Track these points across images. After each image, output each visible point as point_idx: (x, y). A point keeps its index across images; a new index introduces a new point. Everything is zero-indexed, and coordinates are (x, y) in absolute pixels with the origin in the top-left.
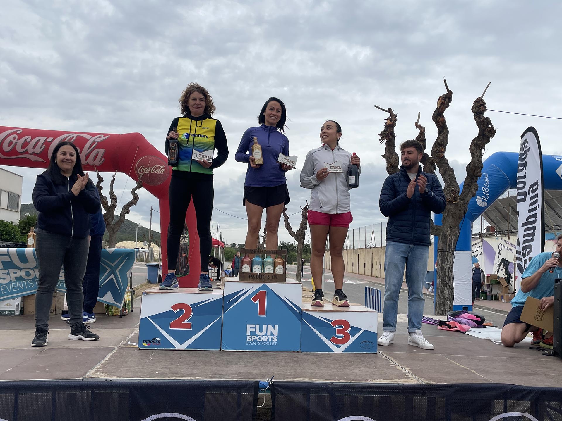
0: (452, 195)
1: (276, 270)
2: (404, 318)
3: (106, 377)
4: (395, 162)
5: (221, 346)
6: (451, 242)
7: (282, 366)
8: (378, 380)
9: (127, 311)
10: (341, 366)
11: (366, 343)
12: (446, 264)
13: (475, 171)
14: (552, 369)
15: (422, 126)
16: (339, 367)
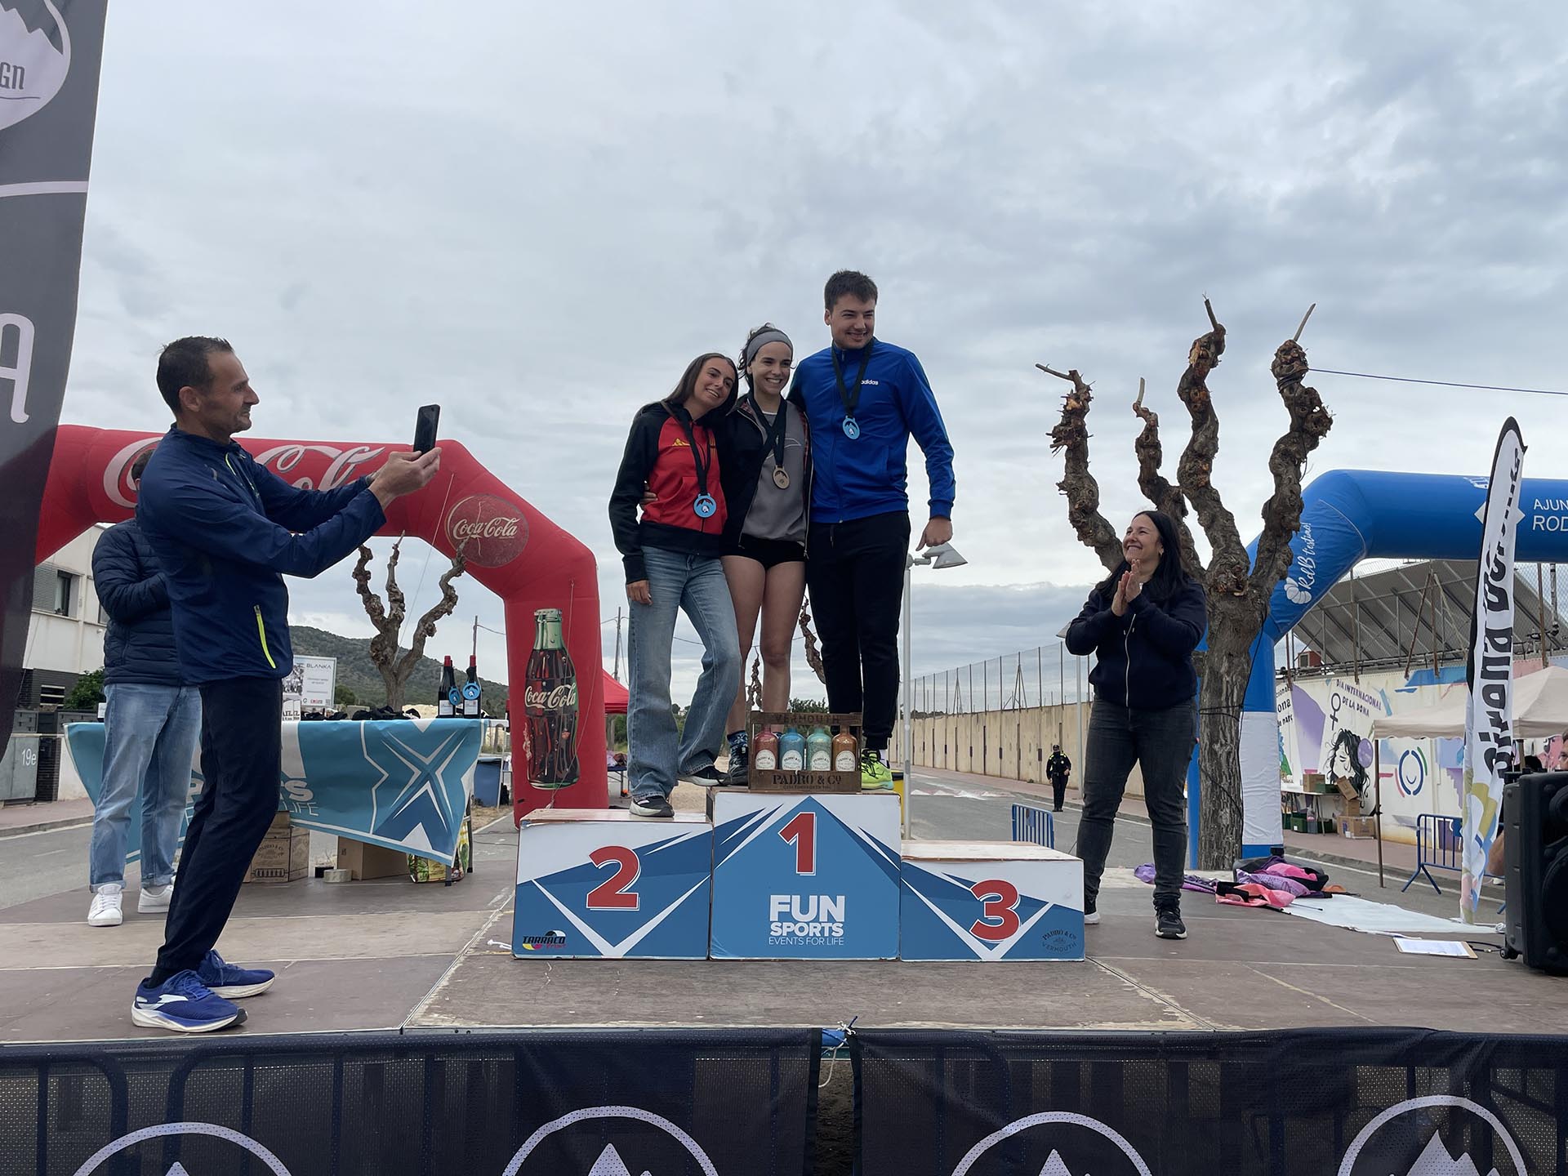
0: (1231, 575)
1: (837, 763)
2: (1127, 876)
3: (457, 1024)
4: (1091, 500)
5: (709, 946)
6: (1232, 691)
7: (863, 994)
8: (1101, 1022)
9: (461, 869)
10: (1005, 991)
11: (1057, 936)
12: (1222, 745)
13: (1284, 517)
14: (1510, 991)
15: (1150, 411)
16: (1000, 994)
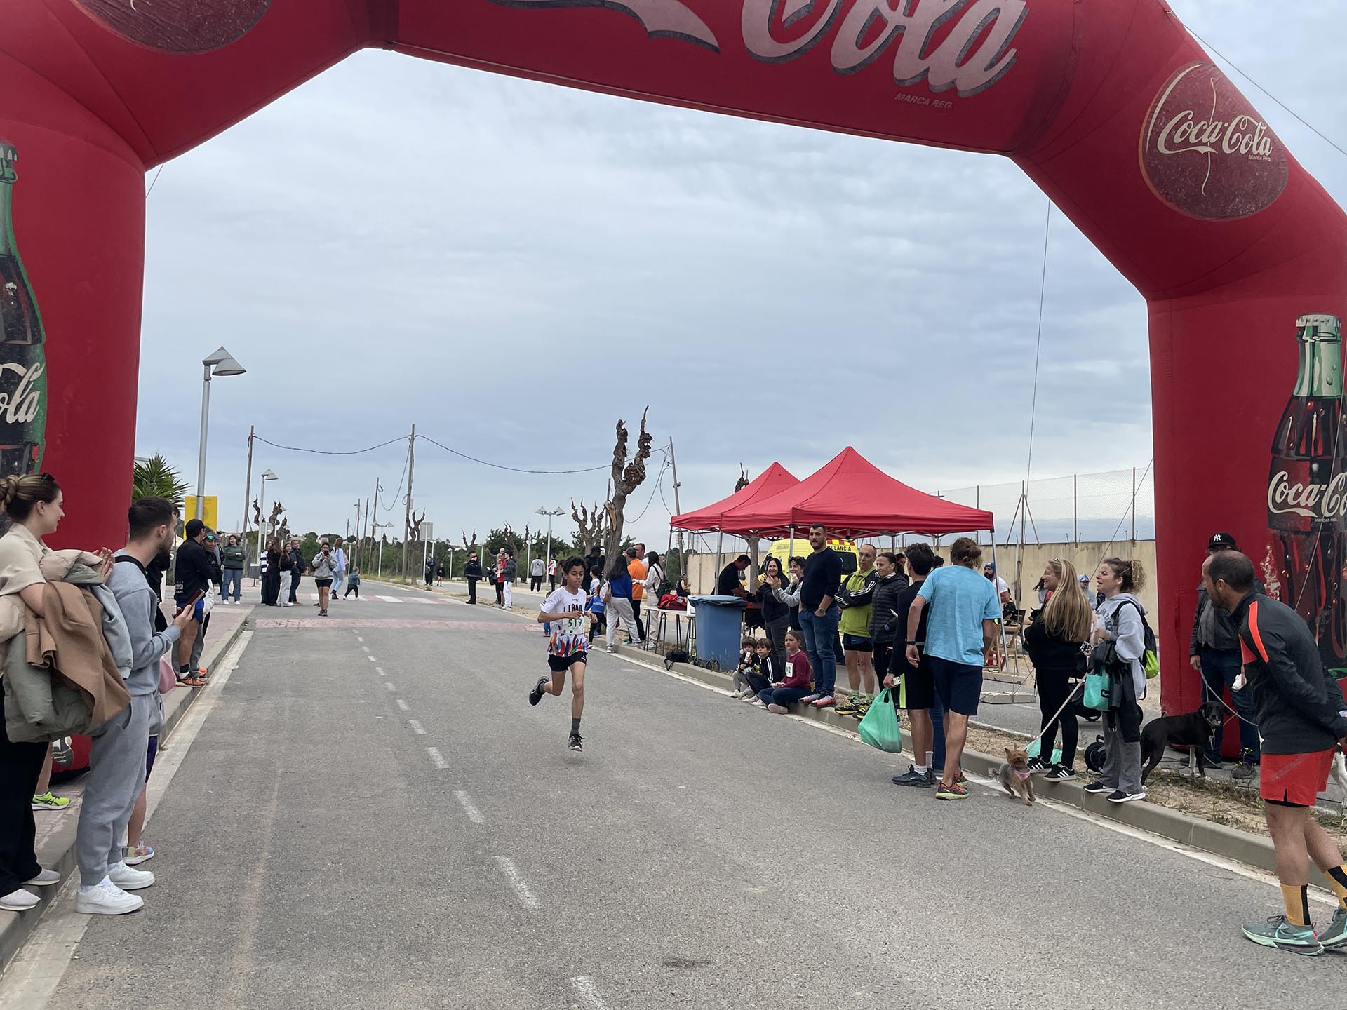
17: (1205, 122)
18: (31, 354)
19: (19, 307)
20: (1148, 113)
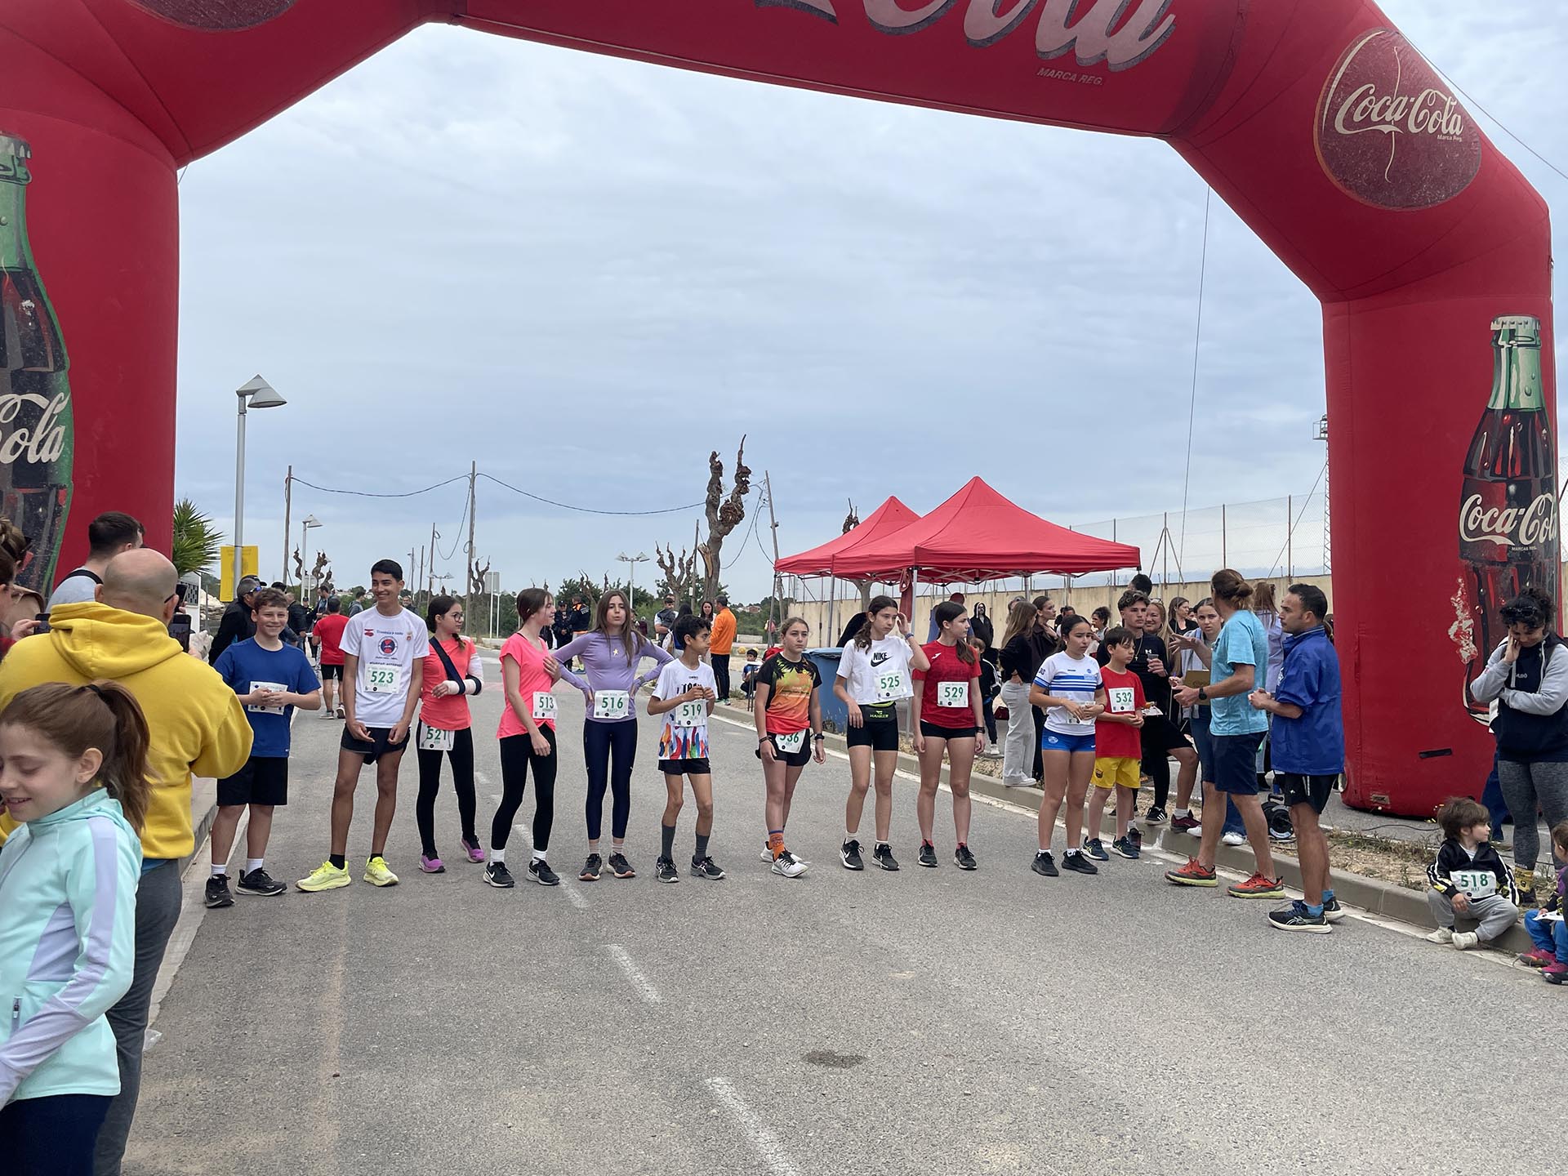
17: (1389, 98)
18: (54, 383)
19: (38, 329)
20: (1324, 88)
